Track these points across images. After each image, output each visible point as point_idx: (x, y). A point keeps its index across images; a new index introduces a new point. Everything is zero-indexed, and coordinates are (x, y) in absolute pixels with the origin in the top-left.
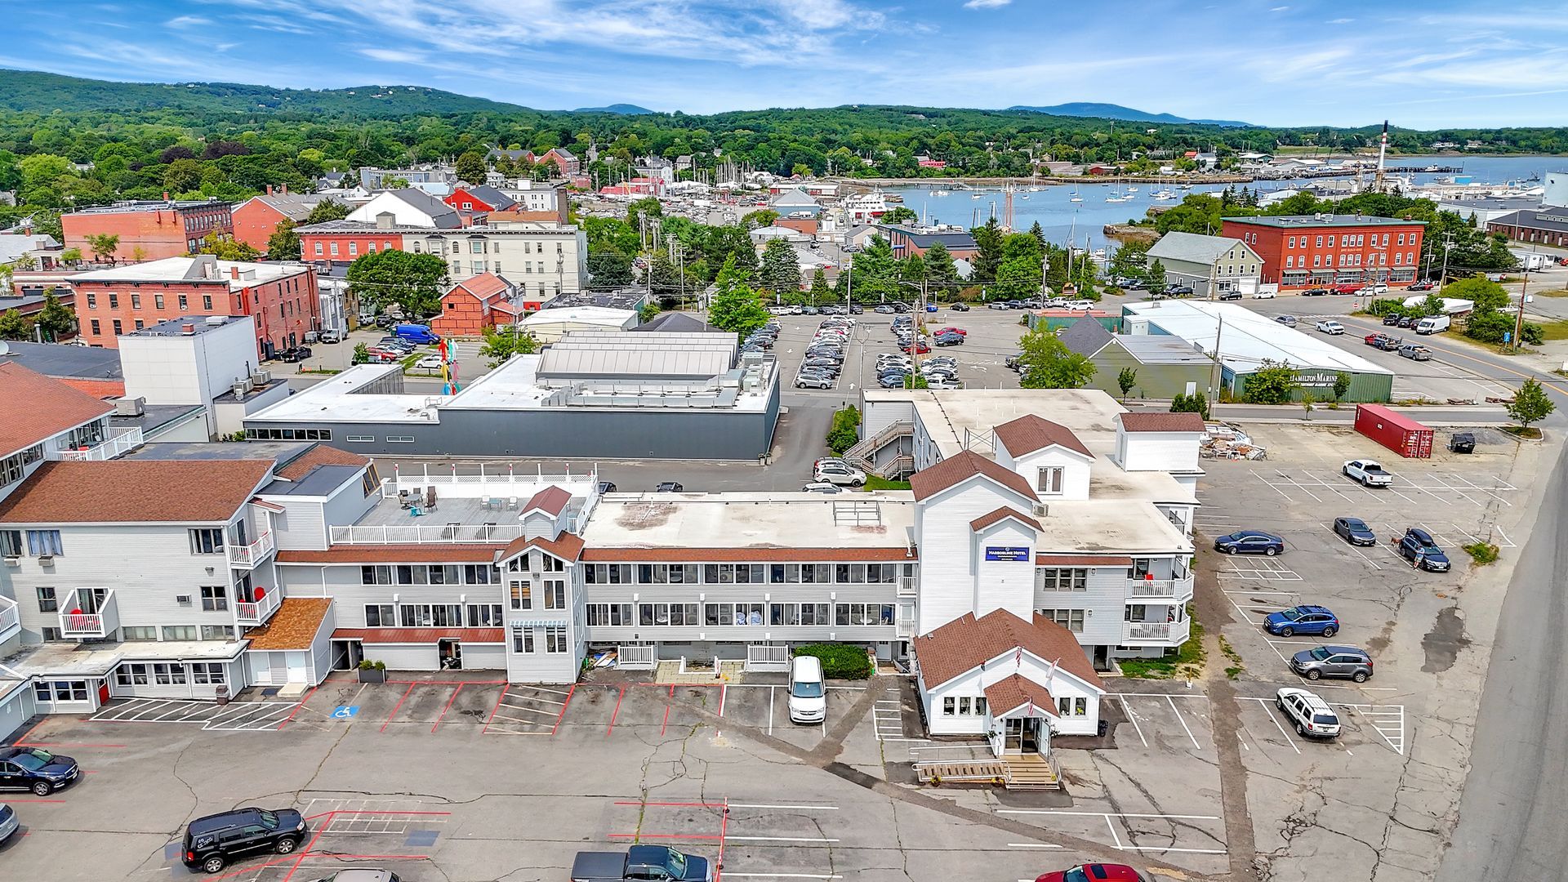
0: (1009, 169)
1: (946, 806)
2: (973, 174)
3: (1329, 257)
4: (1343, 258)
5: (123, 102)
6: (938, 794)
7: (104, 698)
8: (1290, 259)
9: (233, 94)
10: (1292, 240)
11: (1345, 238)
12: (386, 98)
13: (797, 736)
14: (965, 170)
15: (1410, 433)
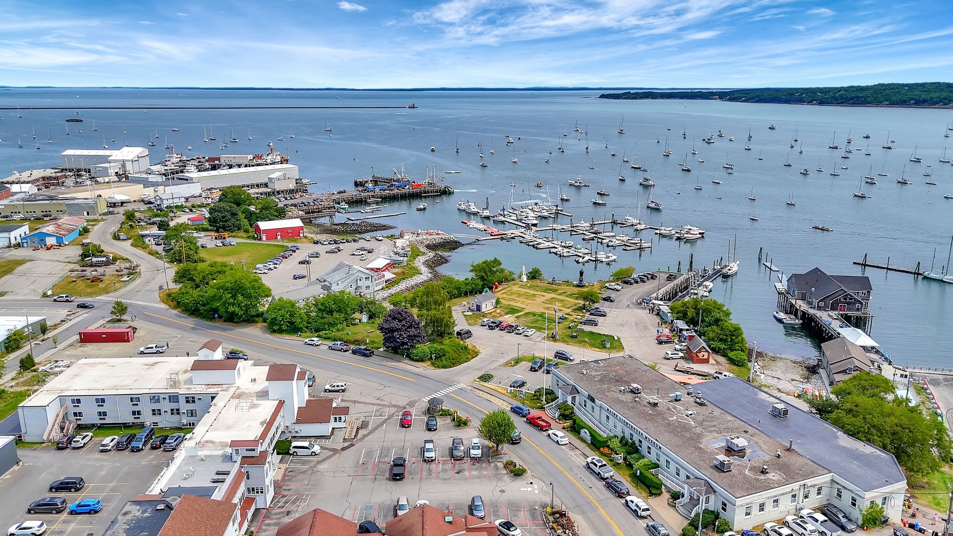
6: (360, 435)
13: (322, 456)
15: (128, 333)
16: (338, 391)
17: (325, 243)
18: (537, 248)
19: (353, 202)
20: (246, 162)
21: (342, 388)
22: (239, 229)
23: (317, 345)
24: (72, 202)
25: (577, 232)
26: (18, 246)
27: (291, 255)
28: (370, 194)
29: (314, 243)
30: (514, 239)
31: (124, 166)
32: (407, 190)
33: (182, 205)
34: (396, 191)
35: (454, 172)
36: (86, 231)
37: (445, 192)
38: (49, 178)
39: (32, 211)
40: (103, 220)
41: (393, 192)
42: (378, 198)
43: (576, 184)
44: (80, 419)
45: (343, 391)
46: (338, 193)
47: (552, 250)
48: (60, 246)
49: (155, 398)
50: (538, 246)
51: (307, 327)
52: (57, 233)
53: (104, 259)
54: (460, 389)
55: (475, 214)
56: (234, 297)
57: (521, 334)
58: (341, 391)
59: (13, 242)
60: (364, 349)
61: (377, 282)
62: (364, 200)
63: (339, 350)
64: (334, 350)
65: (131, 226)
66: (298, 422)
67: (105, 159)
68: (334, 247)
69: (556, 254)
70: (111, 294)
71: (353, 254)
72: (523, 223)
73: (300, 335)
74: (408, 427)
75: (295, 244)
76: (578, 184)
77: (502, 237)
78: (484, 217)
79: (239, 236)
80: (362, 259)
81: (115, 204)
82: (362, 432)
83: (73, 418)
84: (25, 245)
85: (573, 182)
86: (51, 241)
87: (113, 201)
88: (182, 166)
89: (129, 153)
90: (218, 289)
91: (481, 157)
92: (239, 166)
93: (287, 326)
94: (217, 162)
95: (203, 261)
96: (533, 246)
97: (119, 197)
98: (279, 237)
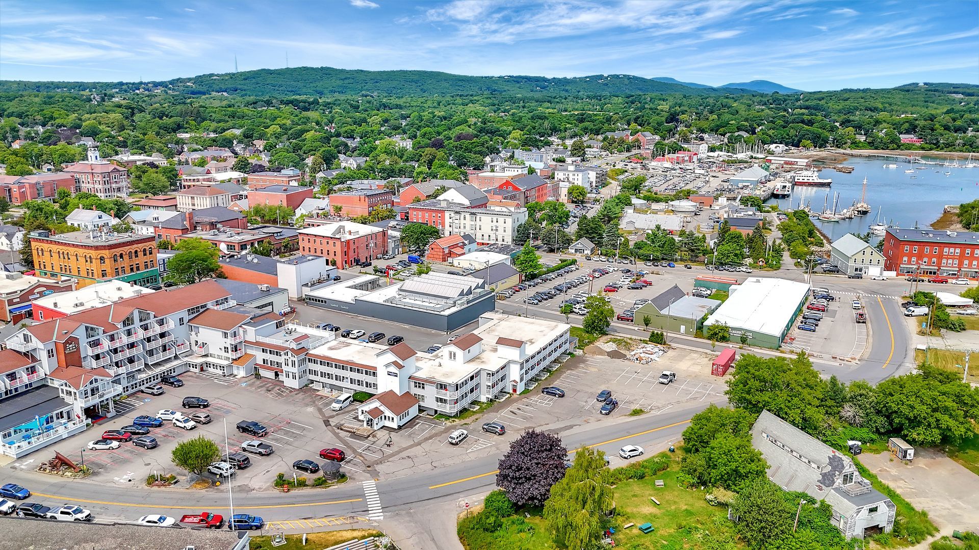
0: (971, 147)
2: (942, 149)
4: (944, 261)
5: (472, 88)
7: (202, 370)
8: (905, 259)
9: (526, 82)
10: (907, 248)
11: (946, 250)
12: (606, 82)
13: (329, 412)
14: (937, 146)
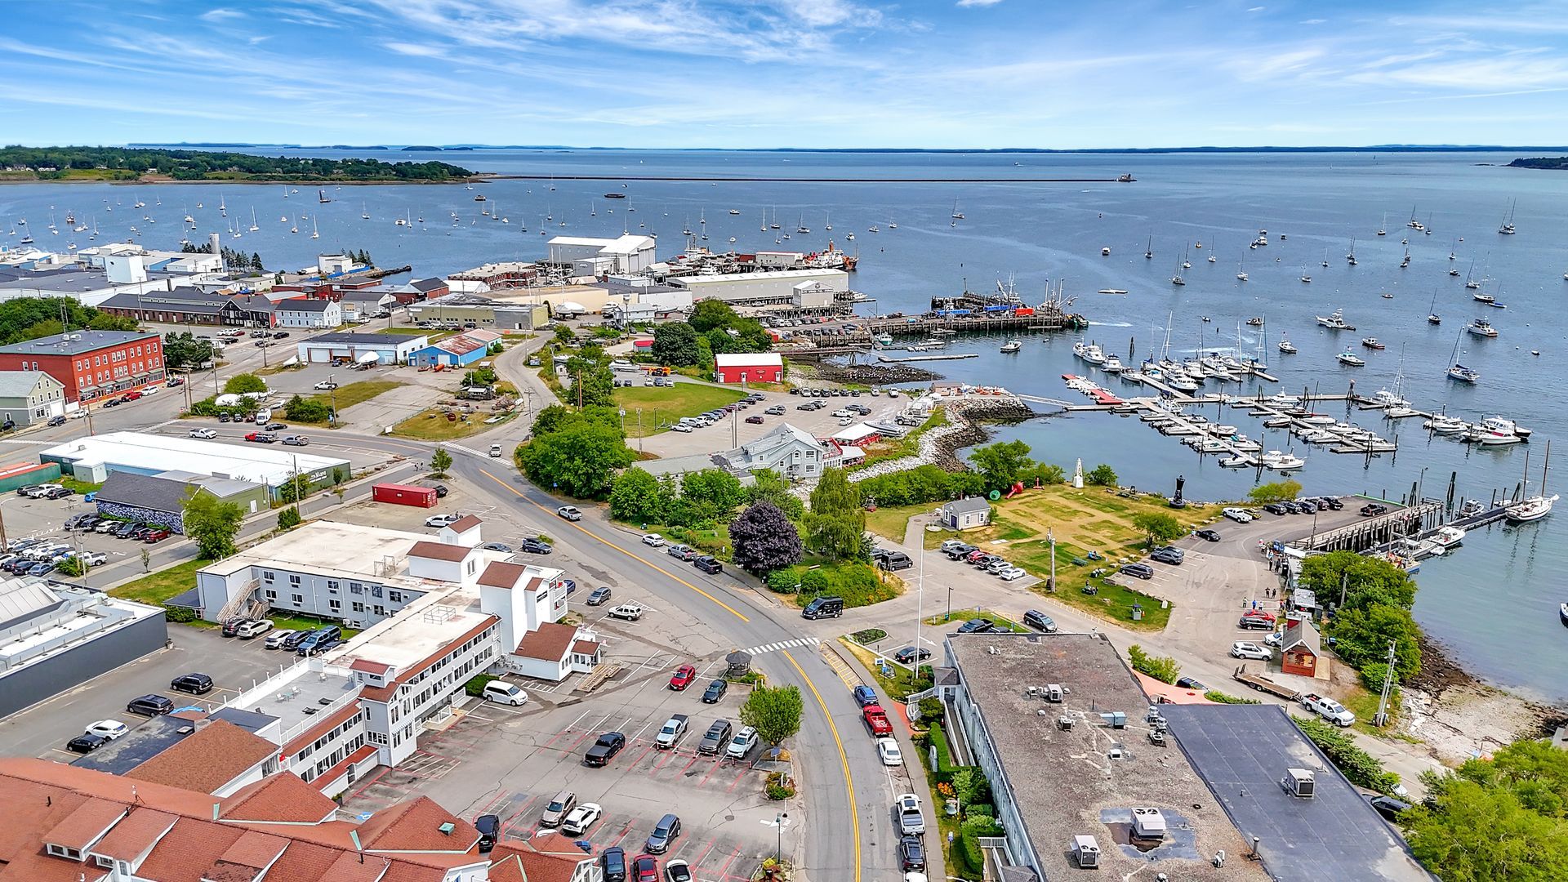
1: (607, 691)
3: (107, 372)
4: (116, 371)
6: (600, 689)
8: (81, 380)
10: (79, 364)
11: (113, 355)
13: (525, 709)
15: (427, 494)
16: (626, 618)
17: (805, 394)
18: (1164, 433)
19: (907, 333)
20: (792, 263)
21: (633, 615)
22: (693, 363)
23: (656, 546)
24: (504, 309)
25: (1263, 410)
26: (405, 364)
27: (745, 407)
28: (938, 321)
29: (792, 393)
30: (1136, 412)
31: (616, 262)
32: (1007, 316)
33: (650, 322)
34: (985, 318)
35: (1114, 291)
36: (498, 350)
37: (1073, 325)
38: (515, 275)
39: (454, 318)
40: (533, 336)
41: (978, 320)
42: (950, 328)
43: (1330, 325)
44: (273, 601)
45: (634, 619)
46: (889, 317)
47: (1188, 439)
48: (453, 368)
49: (356, 587)
50: (1168, 430)
51: (662, 518)
52: (453, 350)
53: (483, 390)
54: (807, 647)
55: (1098, 365)
56: (571, 459)
57: (997, 574)
58: (630, 619)
59: (401, 357)
60: (708, 561)
61: (826, 461)
62: (926, 330)
63: (679, 558)
64: (674, 556)
65: (558, 347)
66: (519, 652)
67: (595, 252)
68: (812, 400)
69: (1191, 445)
70: (462, 440)
71: (835, 415)
72: (1170, 386)
73: (645, 528)
74: (677, 690)
75: (758, 392)
76: (1335, 325)
77: (1112, 409)
78: (1109, 372)
79: (688, 373)
80: (842, 423)
81: (564, 315)
82: (609, 685)
83: (265, 598)
84: (414, 364)
85: (1326, 320)
86: (444, 360)
87: (563, 311)
88: (698, 266)
89: (628, 243)
90: (552, 445)
91: (1185, 267)
92: (779, 269)
93: (633, 512)
94: (751, 262)
95: (611, 405)
96: (1159, 428)
97: (571, 306)
98: (744, 380)
